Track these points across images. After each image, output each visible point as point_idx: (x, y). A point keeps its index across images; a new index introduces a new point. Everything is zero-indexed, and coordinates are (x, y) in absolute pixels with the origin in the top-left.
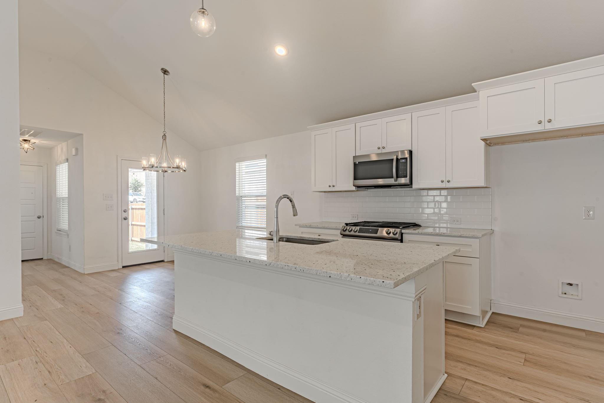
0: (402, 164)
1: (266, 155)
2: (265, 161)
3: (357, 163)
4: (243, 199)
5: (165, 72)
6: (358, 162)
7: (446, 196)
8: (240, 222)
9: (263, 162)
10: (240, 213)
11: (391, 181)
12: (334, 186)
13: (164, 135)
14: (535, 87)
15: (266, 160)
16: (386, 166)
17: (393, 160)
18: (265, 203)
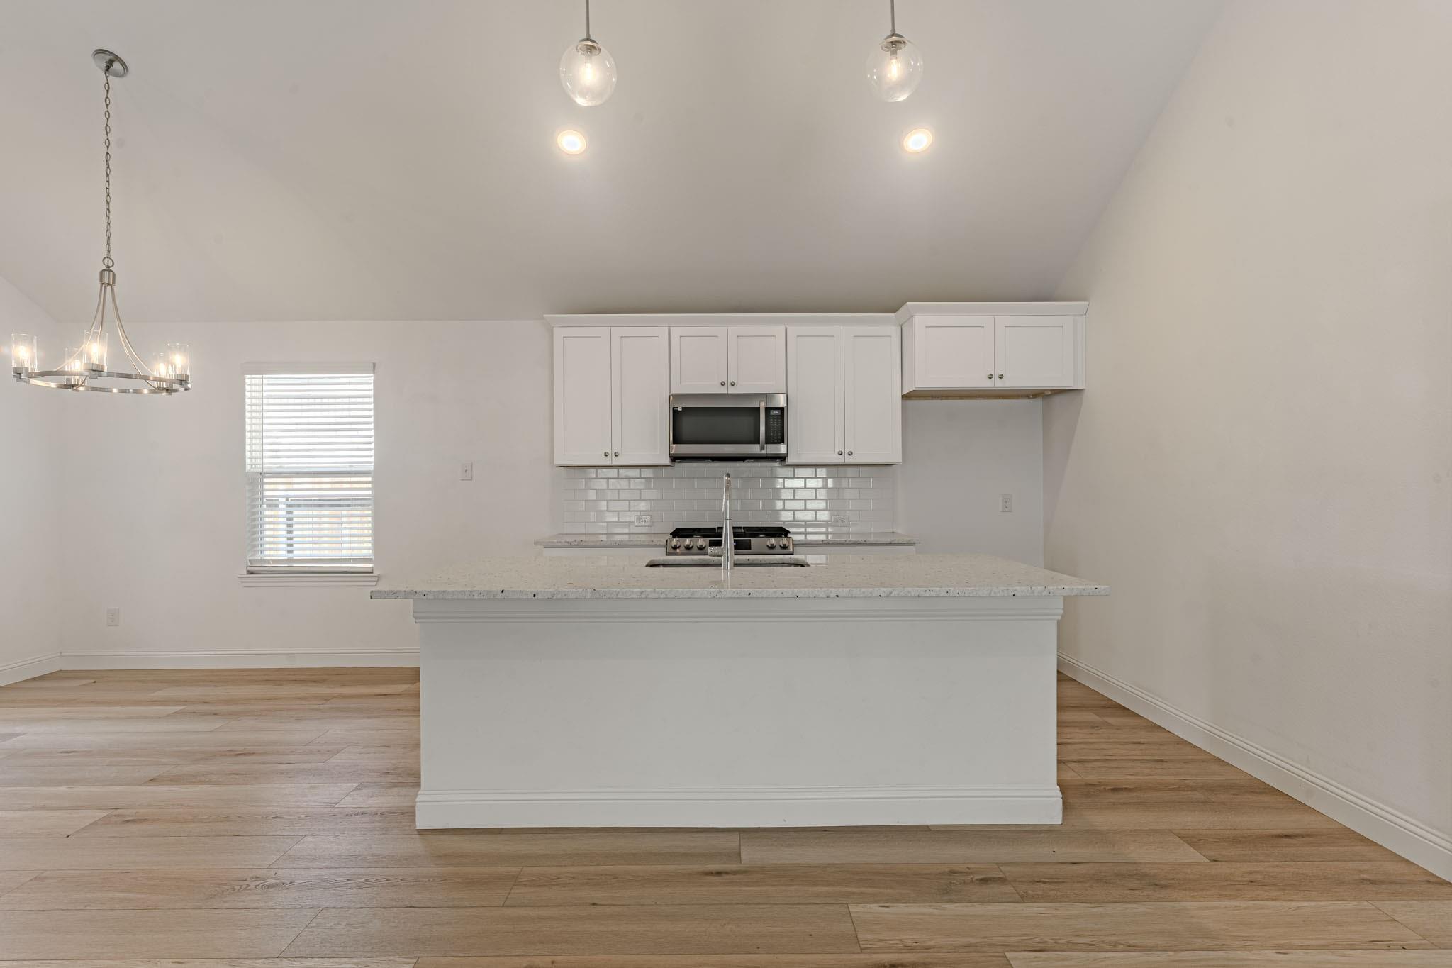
0: (774, 419)
1: (374, 365)
2: (371, 379)
3: (680, 409)
4: (266, 480)
5: (111, 62)
6: (683, 408)
7: (825, 479)
8: (258, 549)
9: (363, 384)
10: (259, 522)
11: (755, 449)
12: (616, 455)
13: (108, 269)
14: (983, 327)
15: (373, 378)
16: (747, 421)
17: (758, 409)
18: (369, 492)
